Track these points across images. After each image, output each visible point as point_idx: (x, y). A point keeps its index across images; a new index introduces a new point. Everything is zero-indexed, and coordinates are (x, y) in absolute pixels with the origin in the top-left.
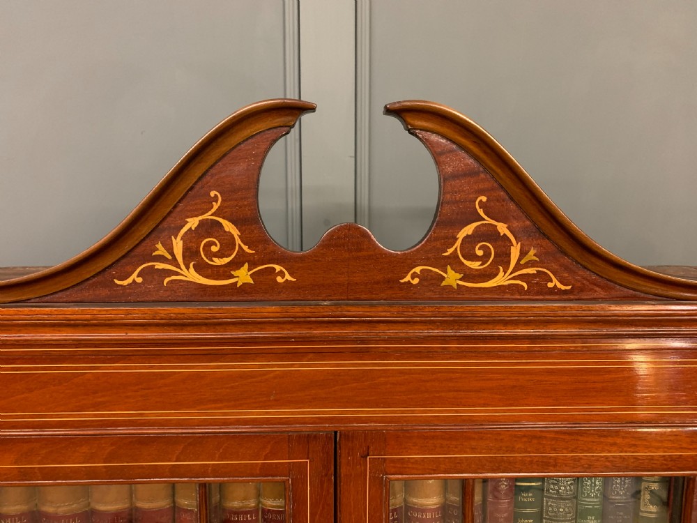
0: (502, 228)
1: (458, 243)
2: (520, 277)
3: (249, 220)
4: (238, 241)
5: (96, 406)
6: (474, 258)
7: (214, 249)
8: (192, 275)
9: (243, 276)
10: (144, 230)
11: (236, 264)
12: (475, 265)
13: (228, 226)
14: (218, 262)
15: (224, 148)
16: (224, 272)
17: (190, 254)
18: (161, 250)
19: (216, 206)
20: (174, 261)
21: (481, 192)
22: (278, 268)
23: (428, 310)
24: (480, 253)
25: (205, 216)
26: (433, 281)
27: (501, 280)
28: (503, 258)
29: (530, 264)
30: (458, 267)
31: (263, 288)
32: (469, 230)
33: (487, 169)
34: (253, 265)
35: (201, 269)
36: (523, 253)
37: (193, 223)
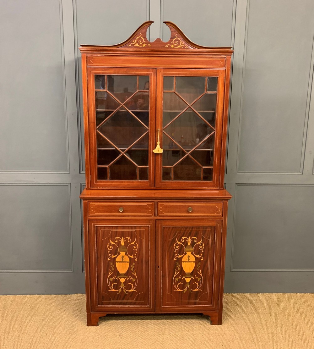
0: (179, 39)
1: (173, 41)
2: (182, 46)
3: (145, 37)
4: (144, 40)
5: (124, 63)
6: (175, 43)
7: (140, 41)
8: (137, 45)
9: (144, 45)
10: (132, 38)
11: (143, 44)
12: (175, 44)
13: (142, 38)
14: (141, 43)
15: (142, 27)
16: (142, 45)
17: (137, 42)
18: (134, 42)
19: (141, 35)
20: (135, 43)
21: (176, 34)
22: (149, 44)
23: (169, 50)
24: (176, 43)
25: (140, 37)
26: (170, 47)
27: (179, 46)
28: (179, 44)
29: (183, 44)
30: (173, 45)
31: (147, 47)
32: (175, 39)
33: (177, 31)
34: (145, 44)
35: (139, 44)
36: (182, 43)
37: (138, 38)
